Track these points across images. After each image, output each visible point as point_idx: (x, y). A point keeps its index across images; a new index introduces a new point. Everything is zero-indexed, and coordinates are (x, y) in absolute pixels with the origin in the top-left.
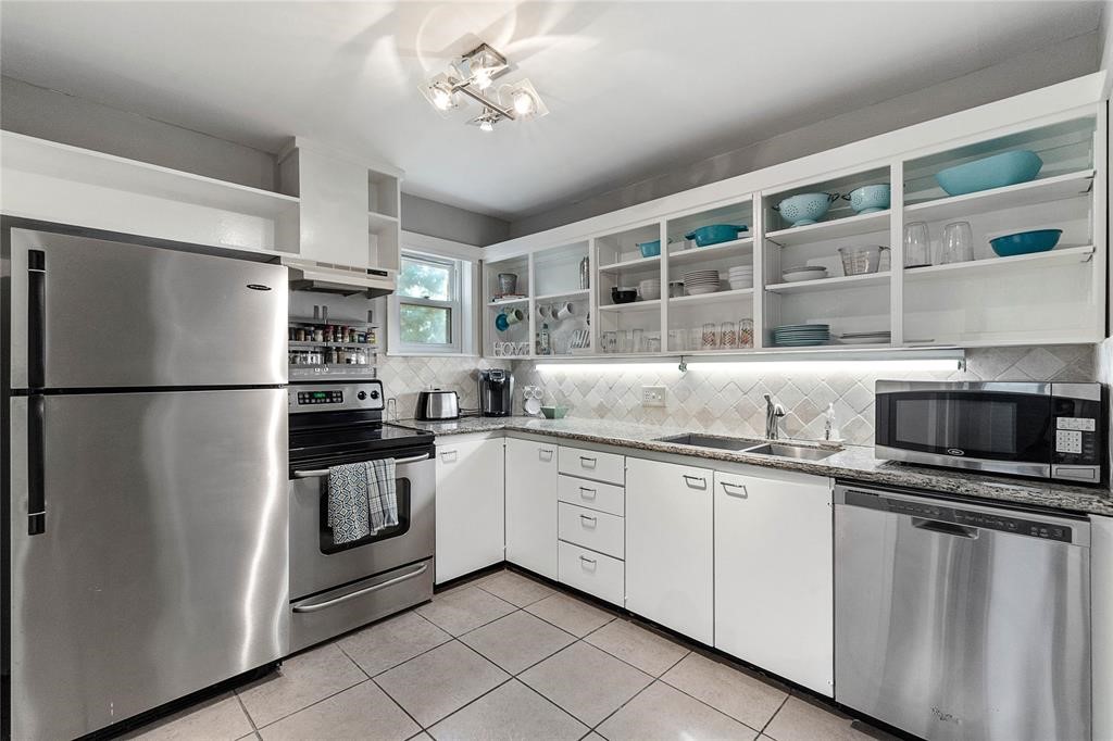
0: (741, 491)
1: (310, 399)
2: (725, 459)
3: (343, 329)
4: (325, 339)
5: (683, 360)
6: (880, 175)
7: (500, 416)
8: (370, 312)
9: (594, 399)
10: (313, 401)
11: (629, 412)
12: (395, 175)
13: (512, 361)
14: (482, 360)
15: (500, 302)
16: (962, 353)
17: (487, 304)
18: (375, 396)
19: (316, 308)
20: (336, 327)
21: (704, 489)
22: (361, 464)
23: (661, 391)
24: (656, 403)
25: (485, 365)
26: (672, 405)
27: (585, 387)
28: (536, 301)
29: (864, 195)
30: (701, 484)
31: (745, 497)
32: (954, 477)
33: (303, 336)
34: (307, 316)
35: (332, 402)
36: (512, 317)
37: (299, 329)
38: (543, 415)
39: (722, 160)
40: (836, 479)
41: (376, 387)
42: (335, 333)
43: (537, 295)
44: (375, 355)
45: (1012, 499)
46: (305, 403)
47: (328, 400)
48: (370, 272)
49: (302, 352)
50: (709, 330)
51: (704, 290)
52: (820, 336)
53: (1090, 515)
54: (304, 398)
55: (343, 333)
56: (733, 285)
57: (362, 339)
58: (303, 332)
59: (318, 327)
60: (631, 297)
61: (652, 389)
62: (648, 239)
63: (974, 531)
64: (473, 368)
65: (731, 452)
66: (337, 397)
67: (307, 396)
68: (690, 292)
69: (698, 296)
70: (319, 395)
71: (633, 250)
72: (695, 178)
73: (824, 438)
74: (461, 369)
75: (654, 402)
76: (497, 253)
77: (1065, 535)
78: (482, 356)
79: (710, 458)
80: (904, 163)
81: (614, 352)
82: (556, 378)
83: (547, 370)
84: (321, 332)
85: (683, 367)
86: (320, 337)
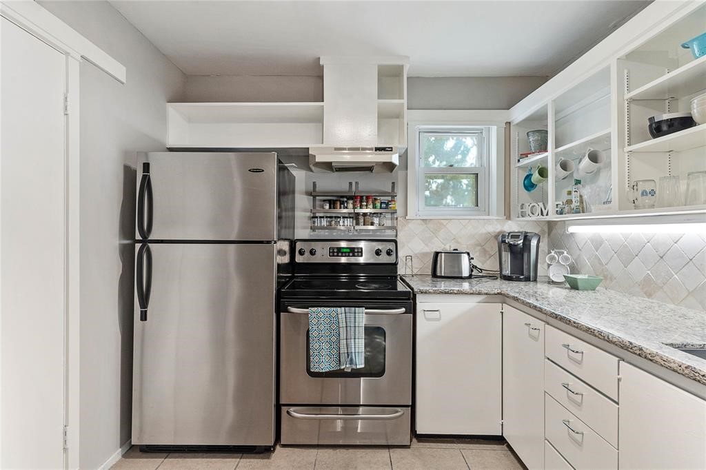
1: (338, 253)
3: (368, 198)
4: (354, 208)
7: (518, 280)
8: (393, 183)
9: (638, 270)
10: (340, 254)
11: (690, 293)
12: (400, 63)
14: (510, 222)
15: (526, 161)
17: (514, 165)
18: (389, 253)
19: (351, 184)
20: (362, 197)
22: (335, 309)
25: (512, 226)
28: (557, 155)
33: (338, 205)
34: (343, 190)
35: (354, 256)
36: (536, 177)
37: (337, 200)
38: (568, 286)
41: (391, 246)
42: (361, 202)
43: (557, 147)
44: (397, 219)
46: (334, 256)
47: (351, 254)
48: (377, 149)
49: (335, 217)
54: (334, 252)
55: (367, 202)
57: (384, 205)
58: (338, 203)
59: (350, 198)
64: (498, 231)
66: (358, 252)
67: (335, 250)
70: (345, 250)
76: (522, 111)
78: (509, 217)
81: (653, 207)
82: (592, 241)
83: (582, 231)
84: (351, 202)
86: (351, 206)
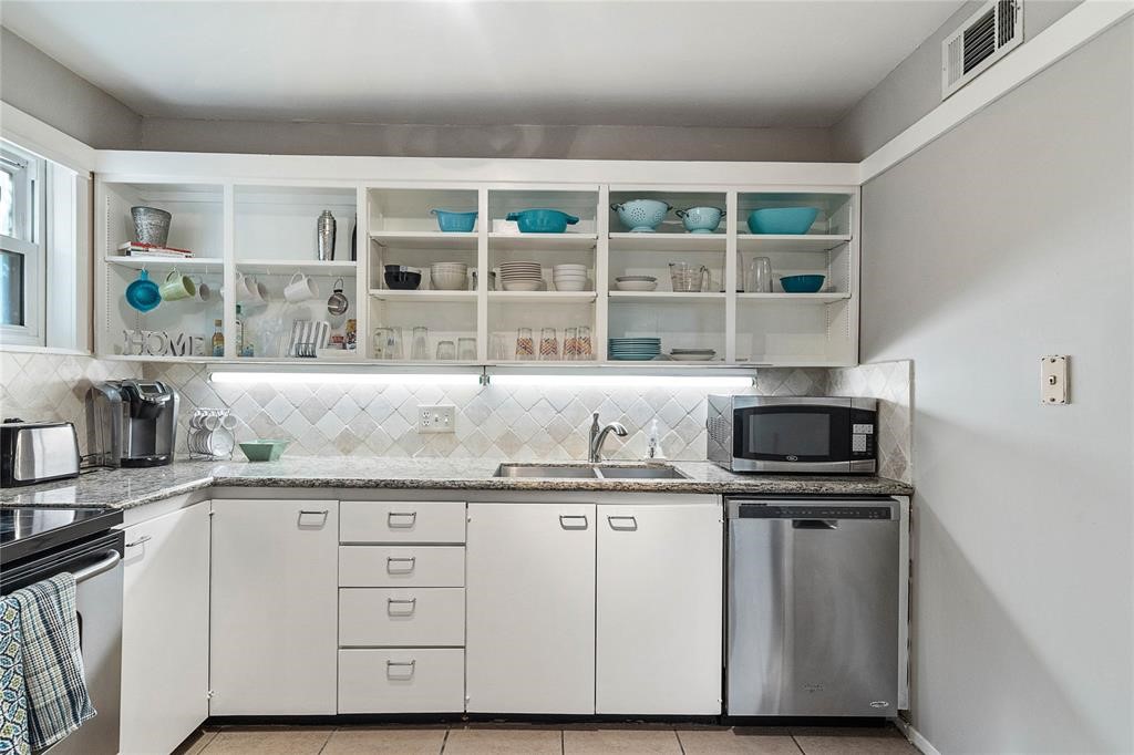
0: (630, 523)
2: (614, 490)
5: (484, 372)
6: (716, 200)
9: (331, 425)
11: (395, 442)
13: (145, 365)
14: (95, 361)
15: (139, 258)
16: (755, 372)
17: (105, 256)
21: (585, 528)
23: (449, 412)
24: (439, 427)
26: (464, 428)
27: (315, 409)
29: (702, 214)
30: (581, 522)
31: (634, 529)
32: (793, 480)
39: (533, 134)
40: (724, 494)
45: (854, 492)
50: (524, 336)
51: (529, 286)
52: (650, 350)
53: (893, 497)
56: (561, 285)
60: (412, 281)
61: (435, 409)
62: (460, 208)
63: (834, 523)
65: (621, 480)
68: (509, 286)
69: (520, 292)
71: (426, 216)
72: (498, 144)
73: (647, 456)
74: (56, 379)
75: (437, 428)
77: (884, 514)
78: (93, 353)
79: (596, 490)
80: (739, 194)
81: (390, 357)
83: (231, 382)
85: (485, 380)
